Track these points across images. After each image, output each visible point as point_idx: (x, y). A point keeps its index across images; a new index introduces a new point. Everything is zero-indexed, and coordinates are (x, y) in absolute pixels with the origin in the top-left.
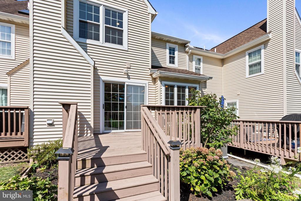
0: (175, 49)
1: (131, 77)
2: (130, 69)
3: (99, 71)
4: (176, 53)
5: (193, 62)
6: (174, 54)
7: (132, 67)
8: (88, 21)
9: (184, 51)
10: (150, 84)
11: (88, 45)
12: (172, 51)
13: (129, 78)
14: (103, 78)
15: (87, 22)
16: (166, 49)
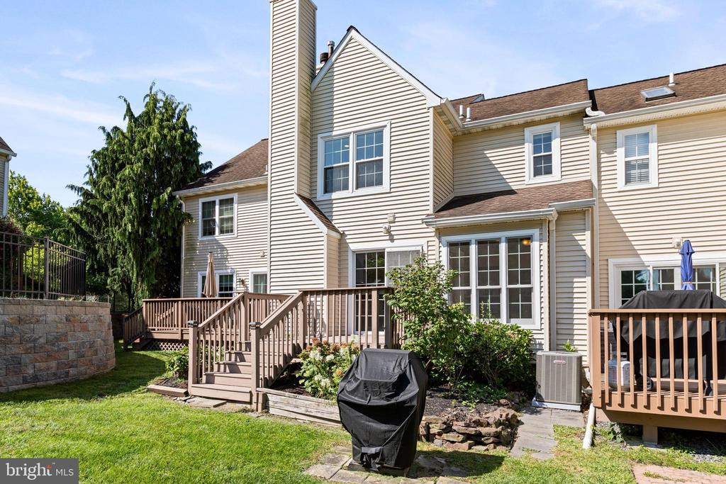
0: (553, 135)
1: (395, 237)
2: (395, 222)
3: (348, 237)
4: (556, 144)
5: (618, 150)
6: (549, 148)
7: (397, 220)
8: (334, 165)
9: (582, 132)
10: (430, 243)
11: (334, 202)
12: (543, 143)
13: (392, 240)
14: (353, 247)
15: (332, 168)
16: (523, 144)
